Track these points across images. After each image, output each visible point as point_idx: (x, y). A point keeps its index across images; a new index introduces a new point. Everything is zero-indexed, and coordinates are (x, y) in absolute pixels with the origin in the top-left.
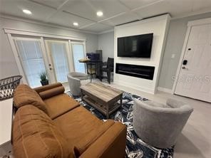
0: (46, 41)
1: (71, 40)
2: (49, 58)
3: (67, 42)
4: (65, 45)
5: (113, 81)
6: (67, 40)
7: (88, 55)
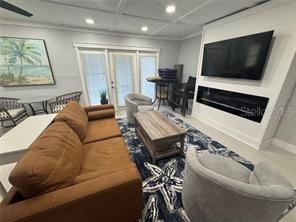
0: (111, 54)
1: (140, 52)
2: (112, 73)
3: (134, 54)
4: (131, 57)
5: (190, 113)
6: (135, 51)
7: (160, 71)
